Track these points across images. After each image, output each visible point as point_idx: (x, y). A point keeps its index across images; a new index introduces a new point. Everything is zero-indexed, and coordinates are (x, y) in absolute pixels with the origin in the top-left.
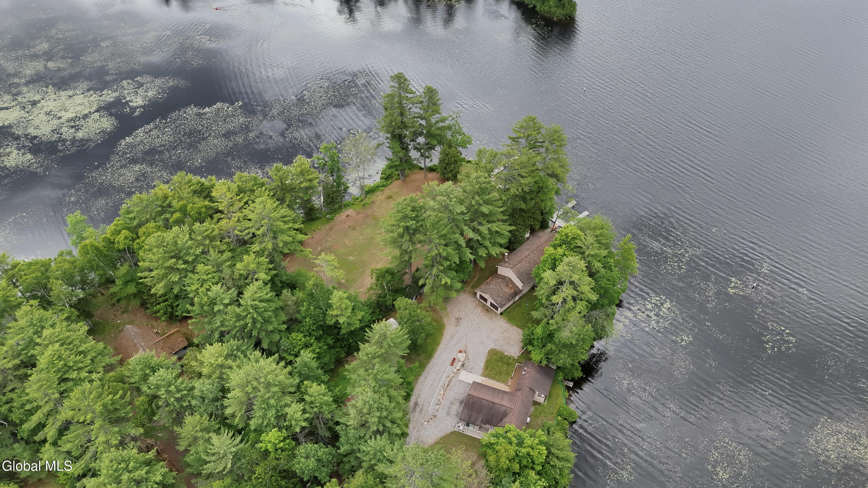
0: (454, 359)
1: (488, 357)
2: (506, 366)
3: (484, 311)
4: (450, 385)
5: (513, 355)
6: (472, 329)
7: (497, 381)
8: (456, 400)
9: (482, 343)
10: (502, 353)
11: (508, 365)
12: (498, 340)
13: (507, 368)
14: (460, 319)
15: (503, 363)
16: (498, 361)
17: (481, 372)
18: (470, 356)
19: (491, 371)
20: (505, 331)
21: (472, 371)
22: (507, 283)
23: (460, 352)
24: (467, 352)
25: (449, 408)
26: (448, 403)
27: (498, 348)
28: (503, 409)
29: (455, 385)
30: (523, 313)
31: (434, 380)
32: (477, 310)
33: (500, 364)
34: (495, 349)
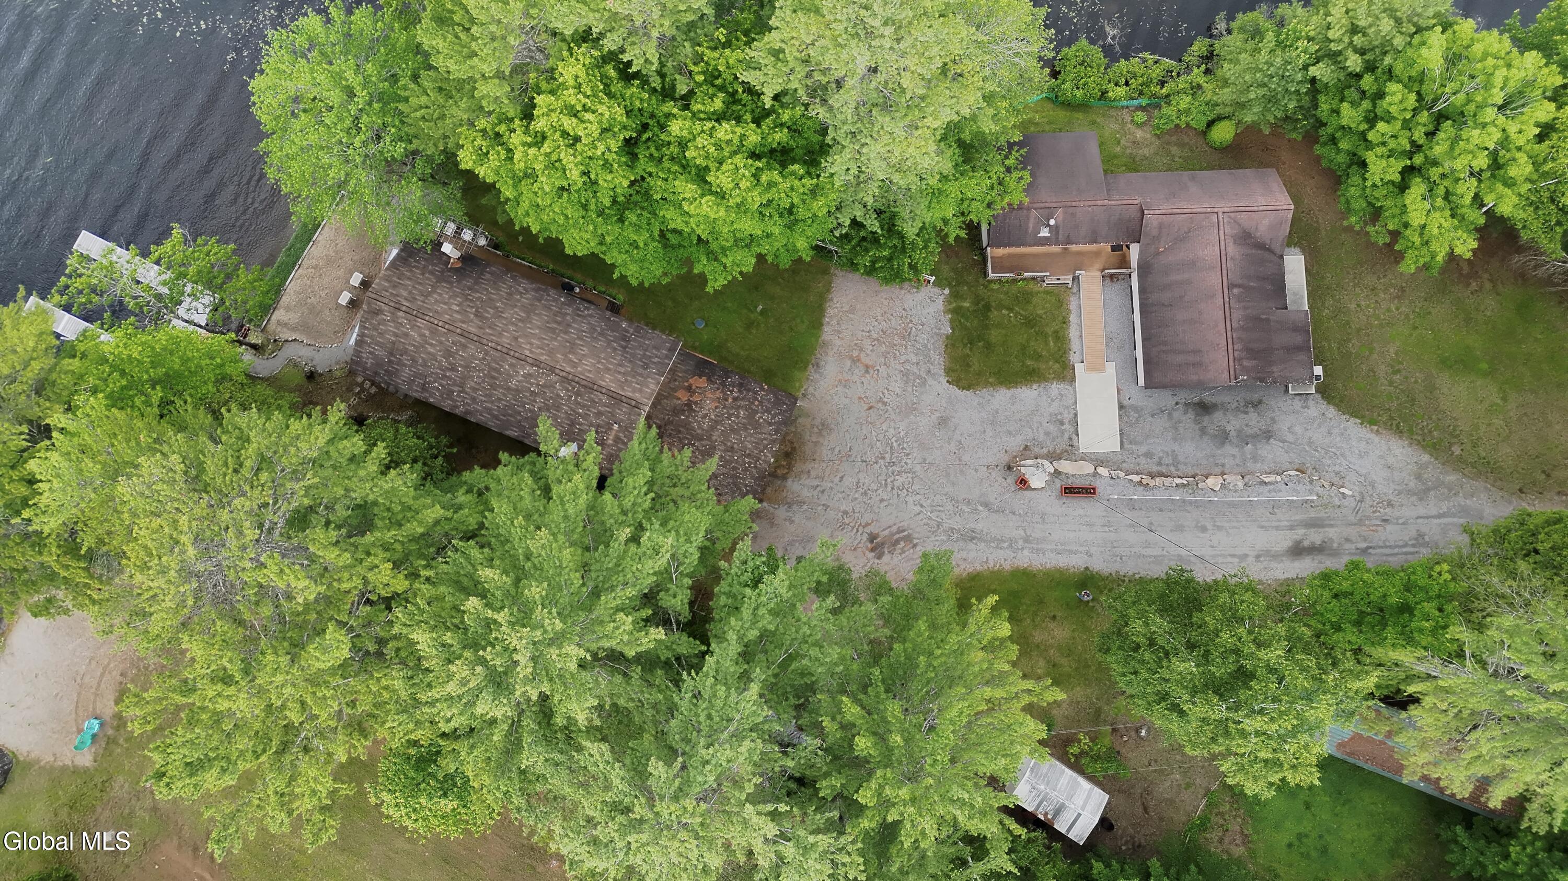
0: (1069, 491)
1: (987, 384)
2: (994, 314)
3: (798, 467)
4: (1155, 469)
5: (940, 304)
6: (900, 480)
7: (1065, 322)
8: (1203, 431)
9: (943, 422)
10: (951, 343)
11: (988, 308)
12: (905, 374)
13: (1000, 306)
14: (872, 538)
15: (986, 327)
16: (989, 346)
17: (1056, 388)
18: (1015, 444)
19: (1038, 357)
20: (856, 361)
21: (1067, 417)
22: (676, 411)
23: (1023, 482)
24: (1005, 459)
25: (1245, 439)
26: (1229, 449)
27: (938, 362)
28: (1232, 250)
29: (1149, 455)
30: (749, 325)
31: (1180, 528)
32: (806, 493)
33: (995, 335)
34: (948, 371)
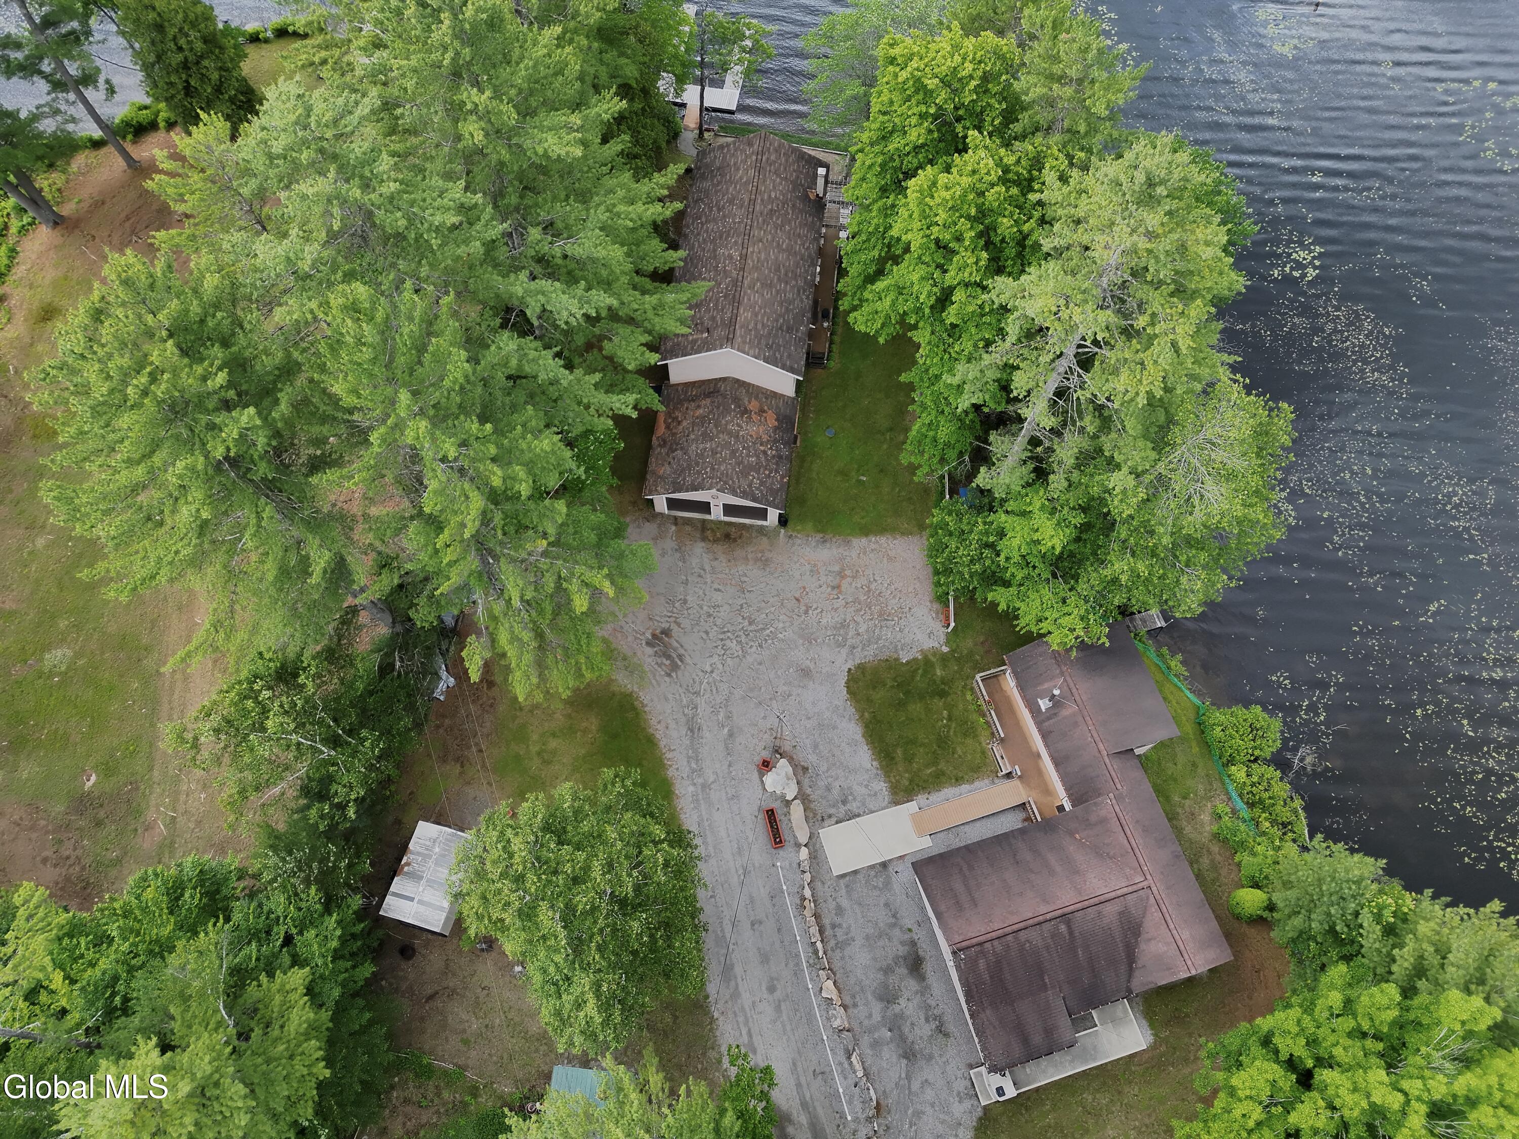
0: (771, 814)
1: (861, 712)
2: (938, 703)
3: (719, 548)
4: (826, 921)
5: (929, 644)
6: (733, 645)
7: (958, 781)
8: (887, 971)
9: (806, 673)
10: (892, 664)
11: (942, 694)
12: (843, 625)
13: (950, 707)
14: (666, 632)
15: (922, 698)
16: (901, 705)
17: (881, 786)
18: (809, 757)
19: (909, 759)
20: (841, 575)
21: (854, 806)
22: (737, 400)
23: (766, 765)
24: (787, 747)
25: (895, 1024)
26: (877, 1008)
27: (868, 655)
29: (840, 910)
30: (844, 474)
31: (765, 959)
32: (695, 561)
33: (916, 708)
34: (861, 667)
